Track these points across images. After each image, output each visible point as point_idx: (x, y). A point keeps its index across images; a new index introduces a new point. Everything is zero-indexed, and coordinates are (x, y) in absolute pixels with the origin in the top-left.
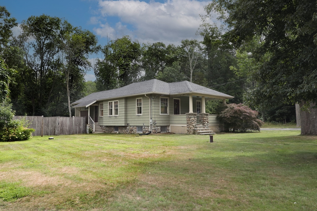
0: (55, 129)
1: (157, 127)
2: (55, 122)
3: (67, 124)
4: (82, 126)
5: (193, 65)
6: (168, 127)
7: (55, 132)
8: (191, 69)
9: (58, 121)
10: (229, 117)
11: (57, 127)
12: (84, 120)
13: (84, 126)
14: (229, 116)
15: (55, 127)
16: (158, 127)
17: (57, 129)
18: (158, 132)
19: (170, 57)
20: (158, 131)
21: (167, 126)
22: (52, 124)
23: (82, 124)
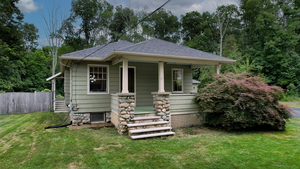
0: (8, 107)
1: (82, 115)
2: (8, 99)
3: (27, 101)
4: (47, 102)
5: (224, 30)
6: (107, 114)
7: (8, 110)
8: (221, 34)
9: (12, 98)
10: (208, 100)
11: (11, 105)
12: (50, 95)
13: (50, 102)
14: (211, 98)
15: (8, 104)
16: (85, 115)
17: (11, 106)
18: (84, 124)
19: (203, 25)
20: (84, 121)
21: (105, 112)
22: (4, 101)
23: (47, 101)
